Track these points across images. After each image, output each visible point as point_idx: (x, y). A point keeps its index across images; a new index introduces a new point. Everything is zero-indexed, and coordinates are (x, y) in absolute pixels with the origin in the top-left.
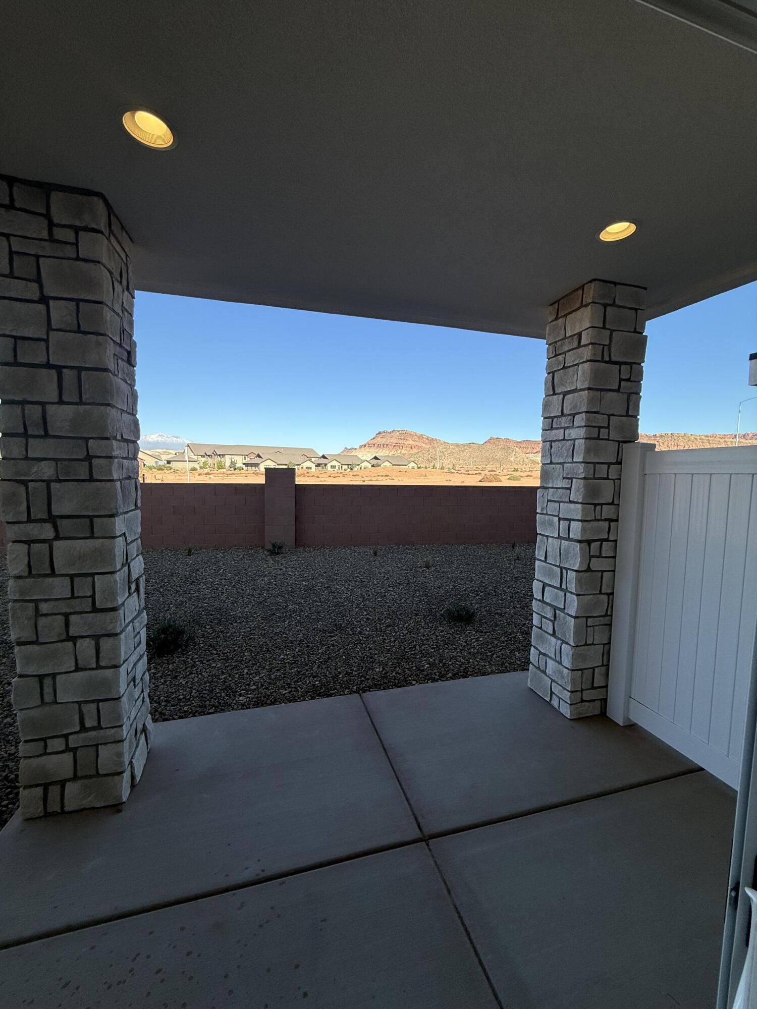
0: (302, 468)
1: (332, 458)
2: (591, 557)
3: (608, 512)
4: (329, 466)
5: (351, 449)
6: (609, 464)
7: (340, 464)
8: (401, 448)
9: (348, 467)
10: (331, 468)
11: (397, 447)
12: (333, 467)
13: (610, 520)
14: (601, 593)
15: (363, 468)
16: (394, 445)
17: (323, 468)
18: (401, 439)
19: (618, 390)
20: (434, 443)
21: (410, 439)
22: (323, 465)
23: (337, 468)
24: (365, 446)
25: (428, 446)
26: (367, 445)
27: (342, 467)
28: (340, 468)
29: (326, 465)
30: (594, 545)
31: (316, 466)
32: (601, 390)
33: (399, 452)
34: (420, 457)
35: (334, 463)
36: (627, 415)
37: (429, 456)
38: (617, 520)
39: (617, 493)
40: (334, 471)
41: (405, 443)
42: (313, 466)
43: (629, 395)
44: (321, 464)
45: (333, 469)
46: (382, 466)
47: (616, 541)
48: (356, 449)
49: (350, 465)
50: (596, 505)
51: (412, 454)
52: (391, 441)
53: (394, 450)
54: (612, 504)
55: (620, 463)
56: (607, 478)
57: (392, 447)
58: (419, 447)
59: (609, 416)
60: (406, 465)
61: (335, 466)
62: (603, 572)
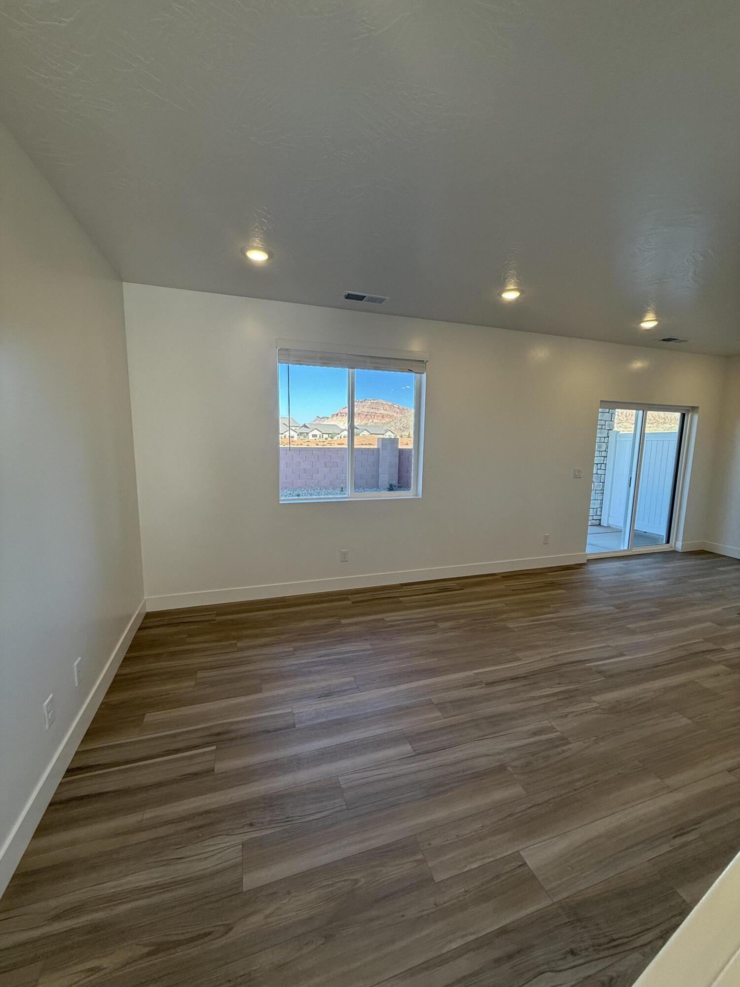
0: (285, 437)
1: (313, 427)
2: (598, 469)
3: (604, 454)
4: (310, 435)
5: (324, 418)
6: (605, 437)
7: (321, 433)
8: (373, 417)
9: (329, 436)
10: (313, 437)
11: (368, 417)
12: (314, 436)
13: (604, 457)
14: (600, 482)
15: (342, 437)
16: (365, 414)
17: (305, 437)
18: (373, 408)
19: (608, 412)
20: (405, 413)
21: (382, 408)
22: (305, 434)
23: (318, 437)
24: (337, 415)
25: (399, 415)
26: (339, 414)
27: (323, 436)
28: (321, 437)
29: (307, 433)
30: (599, 465)
31: (298, 435)
32: (603, 412)
33: (371, 421)
34: (392, 426)
35: (316, 432)
36: (611, 421)
37: (401, 425)
38: (606, 457)
39: (607, 447)
40: (316, 439)
41: (376, 412)
42: (295, 435)
43: (612, 414)
44: (303, 433)
45: (314, 438)
46: (361, 435)
47: (606, 464)
48: (328, 418)
49: (330, 434)
50: (600, 451)
51: (385, 423)
52: (363, 410)
53: (366, 419)
54: (605, 451)
55: (608, 437)
56: (604, 442)
57: (364, 416)
58: (391, 417)
59: (605, 421)
60: (383, 434)
61: (316, 435)
62: (601, 474)
